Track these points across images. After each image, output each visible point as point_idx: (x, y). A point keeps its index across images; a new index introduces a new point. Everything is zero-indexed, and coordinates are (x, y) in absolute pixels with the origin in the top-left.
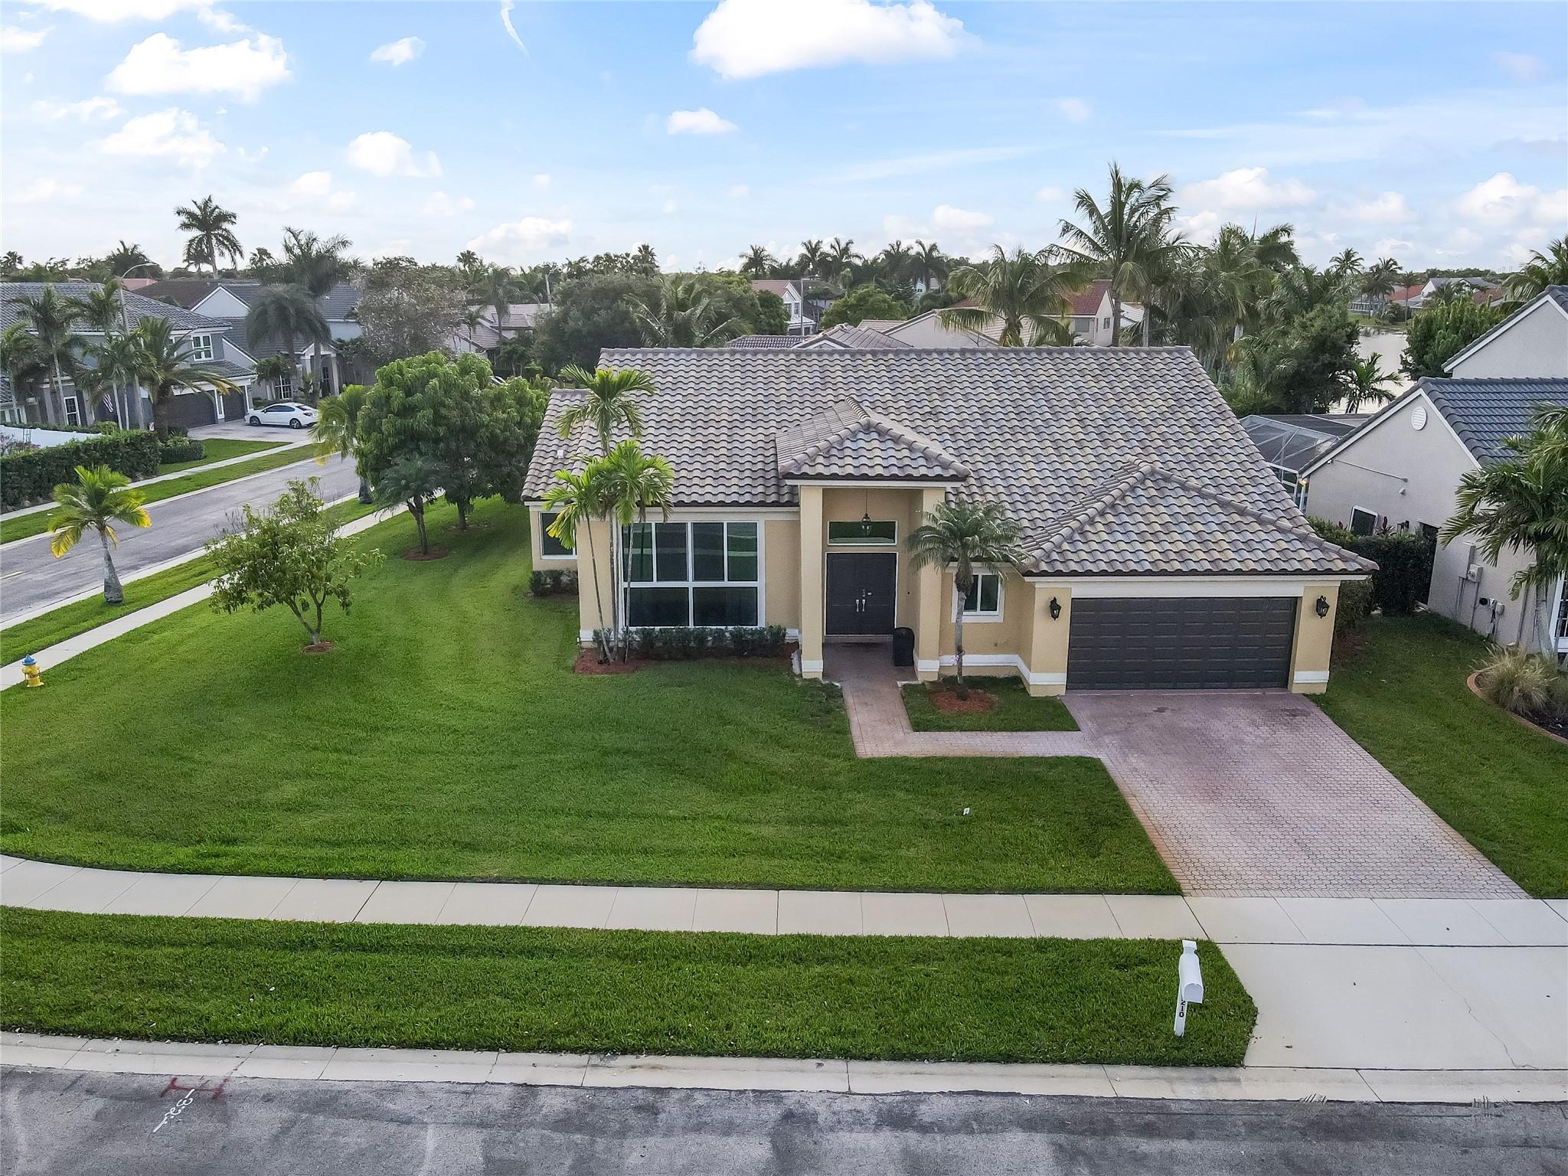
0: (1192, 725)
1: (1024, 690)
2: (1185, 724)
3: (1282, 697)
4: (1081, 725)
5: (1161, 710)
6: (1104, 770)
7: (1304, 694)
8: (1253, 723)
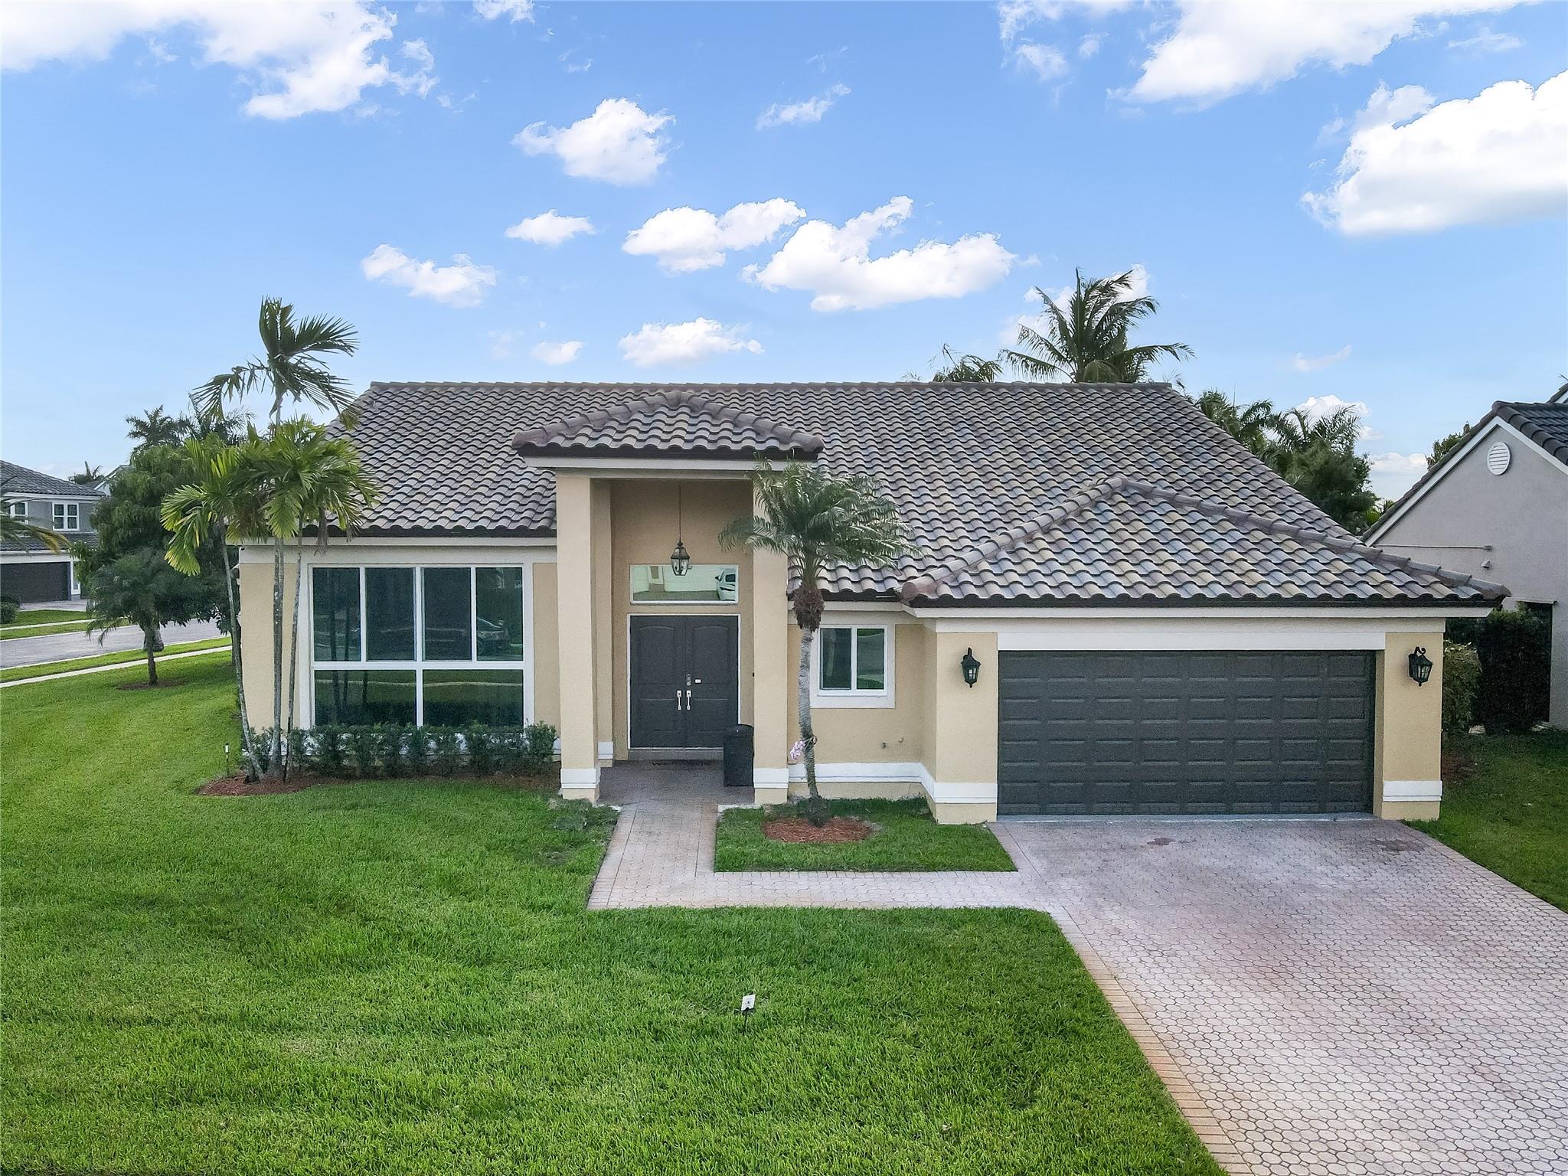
0: (1217, 862)
1: (929, 815)
2: (1206, 862)
3: (1366, 825)
4: (1017, 862)
5: (1162, 842)
6: (1056, 931)
7: (1403, 821)
8: (1326, 859)
